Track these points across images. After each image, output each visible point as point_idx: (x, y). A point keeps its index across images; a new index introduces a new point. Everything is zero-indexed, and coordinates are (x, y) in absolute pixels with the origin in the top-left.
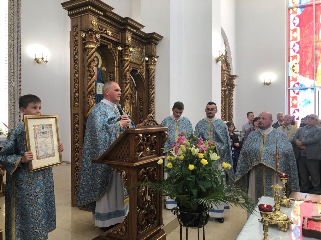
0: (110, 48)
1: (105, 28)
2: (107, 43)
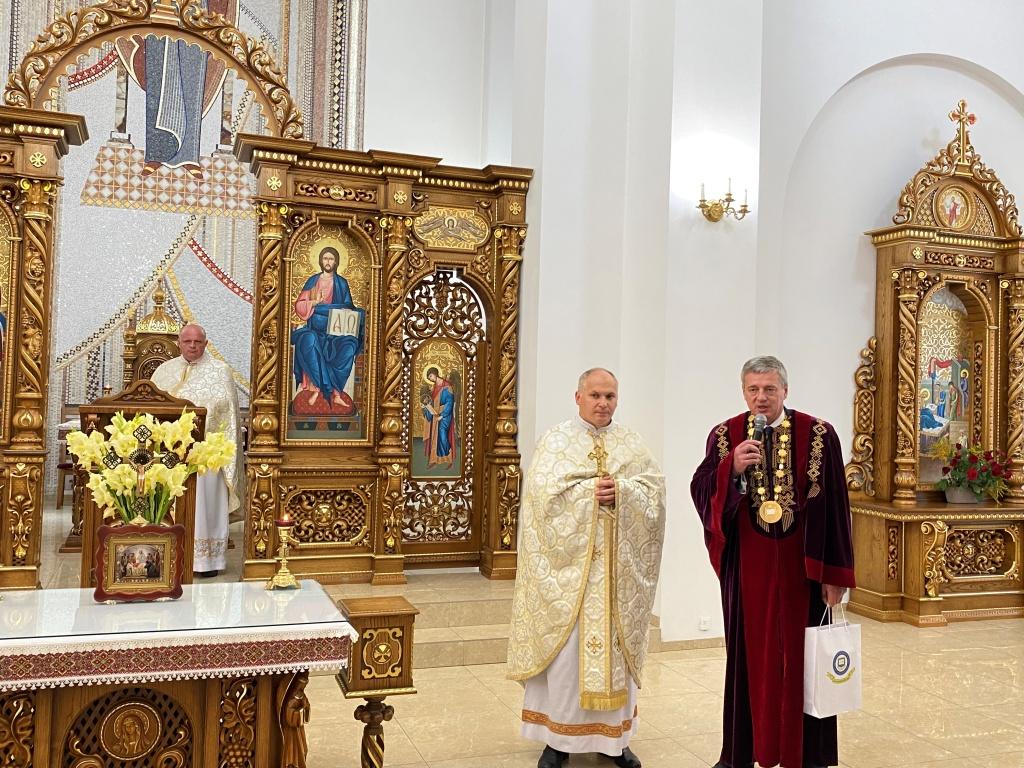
0: (352, 227)
1: (326, 185)
2: (346, 217)
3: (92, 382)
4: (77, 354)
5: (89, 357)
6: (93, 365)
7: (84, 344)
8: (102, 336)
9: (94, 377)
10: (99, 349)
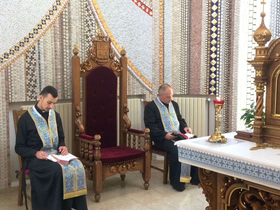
3: (31, 80)
4: (17, 54)
5: (27, 57)
6: (30, 64)
7: (22, 44)
8: (36, 36)
9: (32, 75)
10: (34, 48)
